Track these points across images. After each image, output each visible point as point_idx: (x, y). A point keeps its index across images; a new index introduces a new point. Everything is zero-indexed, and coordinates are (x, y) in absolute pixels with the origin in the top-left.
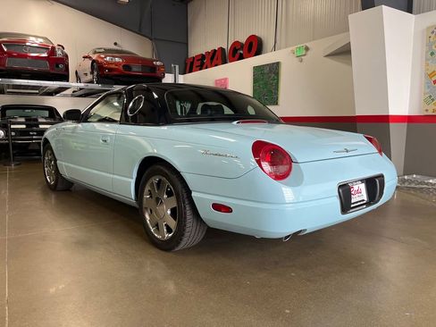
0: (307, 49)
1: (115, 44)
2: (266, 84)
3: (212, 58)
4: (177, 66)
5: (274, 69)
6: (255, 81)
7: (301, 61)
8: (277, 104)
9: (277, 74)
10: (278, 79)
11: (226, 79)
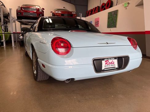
0: (128, 3)
1: (64, 7)
2: (112, 19)
3: (95, 11)
4: (81, 14)
5: (116, 12)
6: (109, 18)
7: (126, 9)
8: (116, 27)
9: (117, 15)
10: (117, 17)
11: (99, 18)
